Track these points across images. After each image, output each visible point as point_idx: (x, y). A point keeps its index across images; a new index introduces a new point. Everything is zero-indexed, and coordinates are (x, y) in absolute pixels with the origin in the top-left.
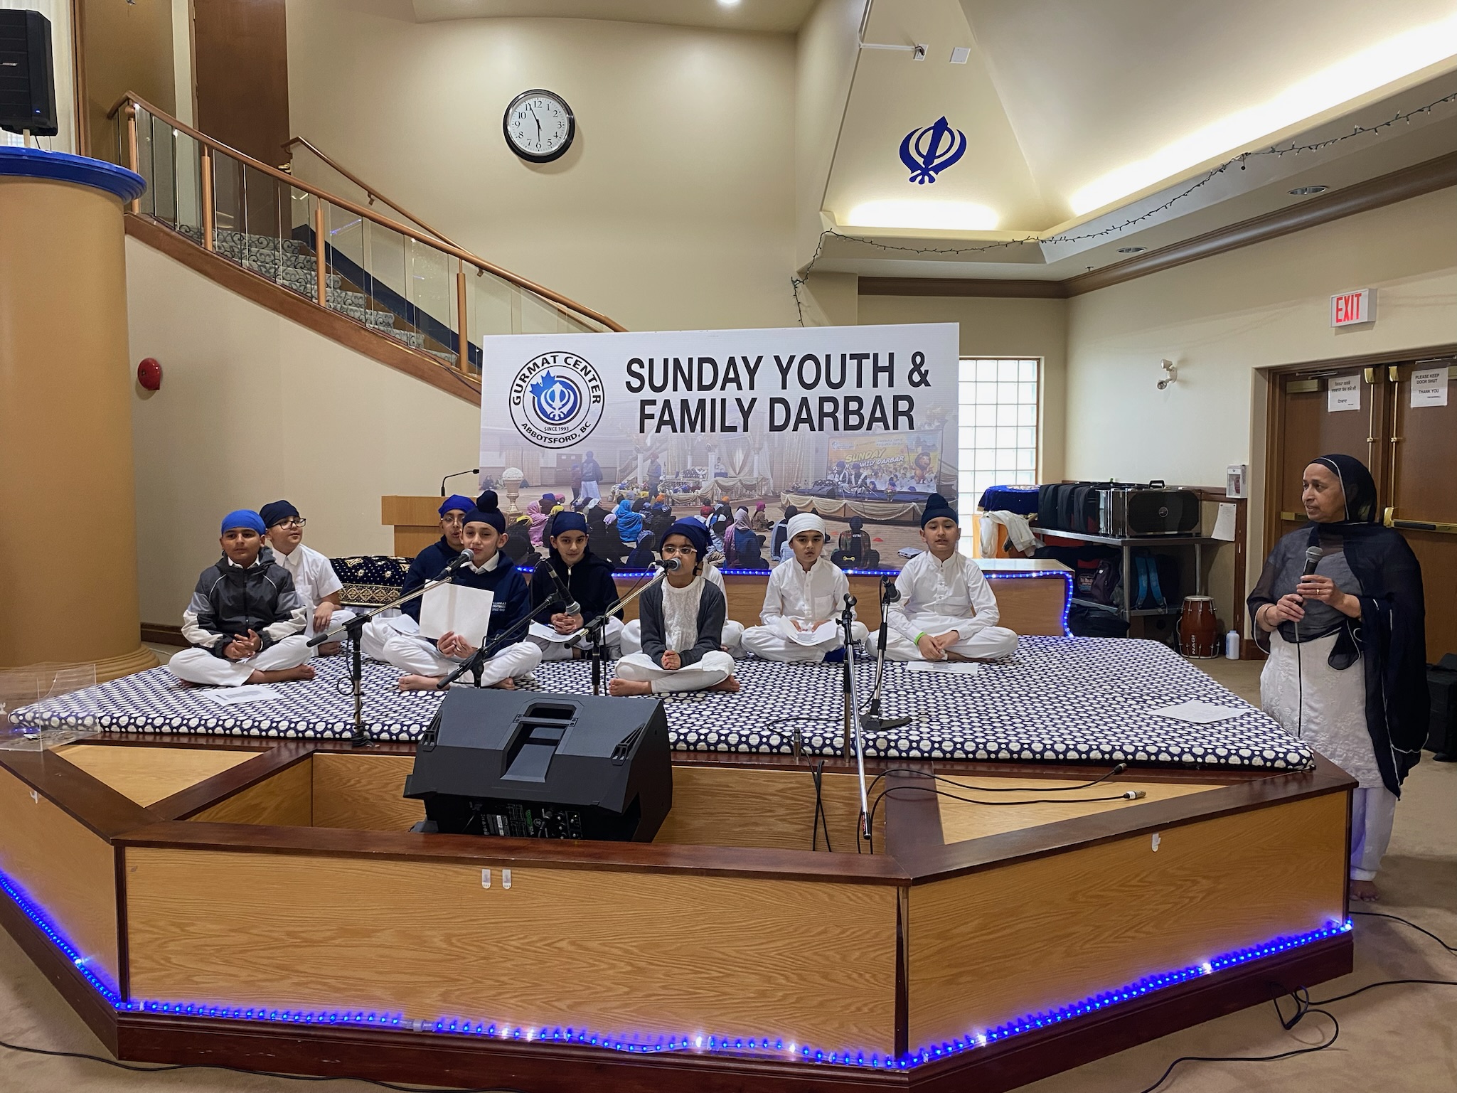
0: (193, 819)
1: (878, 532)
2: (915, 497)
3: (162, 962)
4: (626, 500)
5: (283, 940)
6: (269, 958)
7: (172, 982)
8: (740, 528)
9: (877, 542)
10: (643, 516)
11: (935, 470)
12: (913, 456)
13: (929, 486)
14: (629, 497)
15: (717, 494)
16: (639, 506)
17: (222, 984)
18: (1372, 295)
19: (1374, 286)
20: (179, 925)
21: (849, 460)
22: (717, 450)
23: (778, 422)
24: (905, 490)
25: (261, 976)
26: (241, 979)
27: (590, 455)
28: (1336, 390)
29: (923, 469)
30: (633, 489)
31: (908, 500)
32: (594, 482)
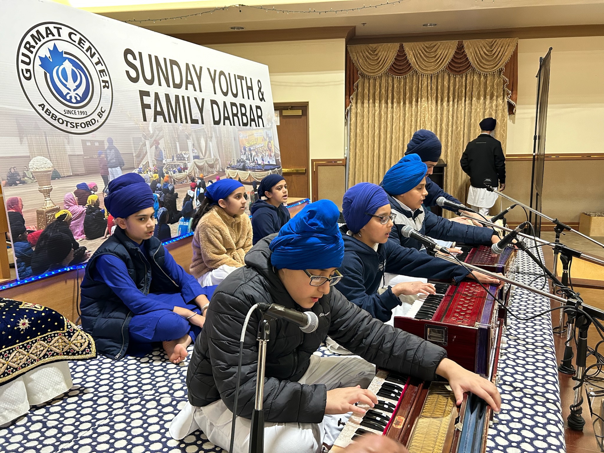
10: (158, 195)
13: (272, 159)
15: (196, 173)
21: (247, 145)
22: (191, 138)
23: (217, 119)
24: (267, 163)
27: (110, 141)
29: (270, 150)
31: (268, 169)
32: (119, 167)
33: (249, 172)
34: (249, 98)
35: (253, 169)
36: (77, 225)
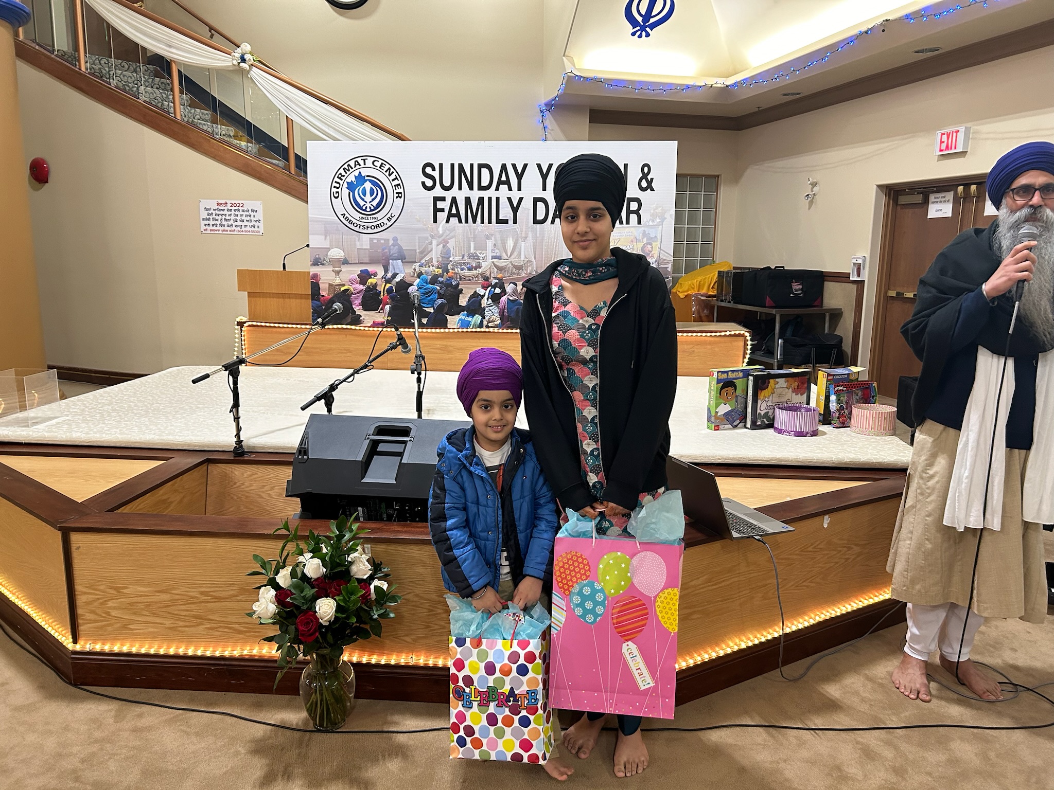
0: (119, 511)
3: (104, 615)
4: (425, 275)
5: (196, 597)
6: (188, 611)
7: (112, 629)
8: (511, 298)
10: (438, 288)
14: (427, 274)
15: (493, 272)
16: (434, 280)
17: (152, 630)
18: (967, 130)
19: (968, 125)
20: (116, 589)
22: (493, 238)
23: (540, 216)
25: (181, 624)
26: (167, 626)
27: (395, 239)
28: (934, 202)
30: (429, 266)
32: (400, 261)
36: (356, 298)
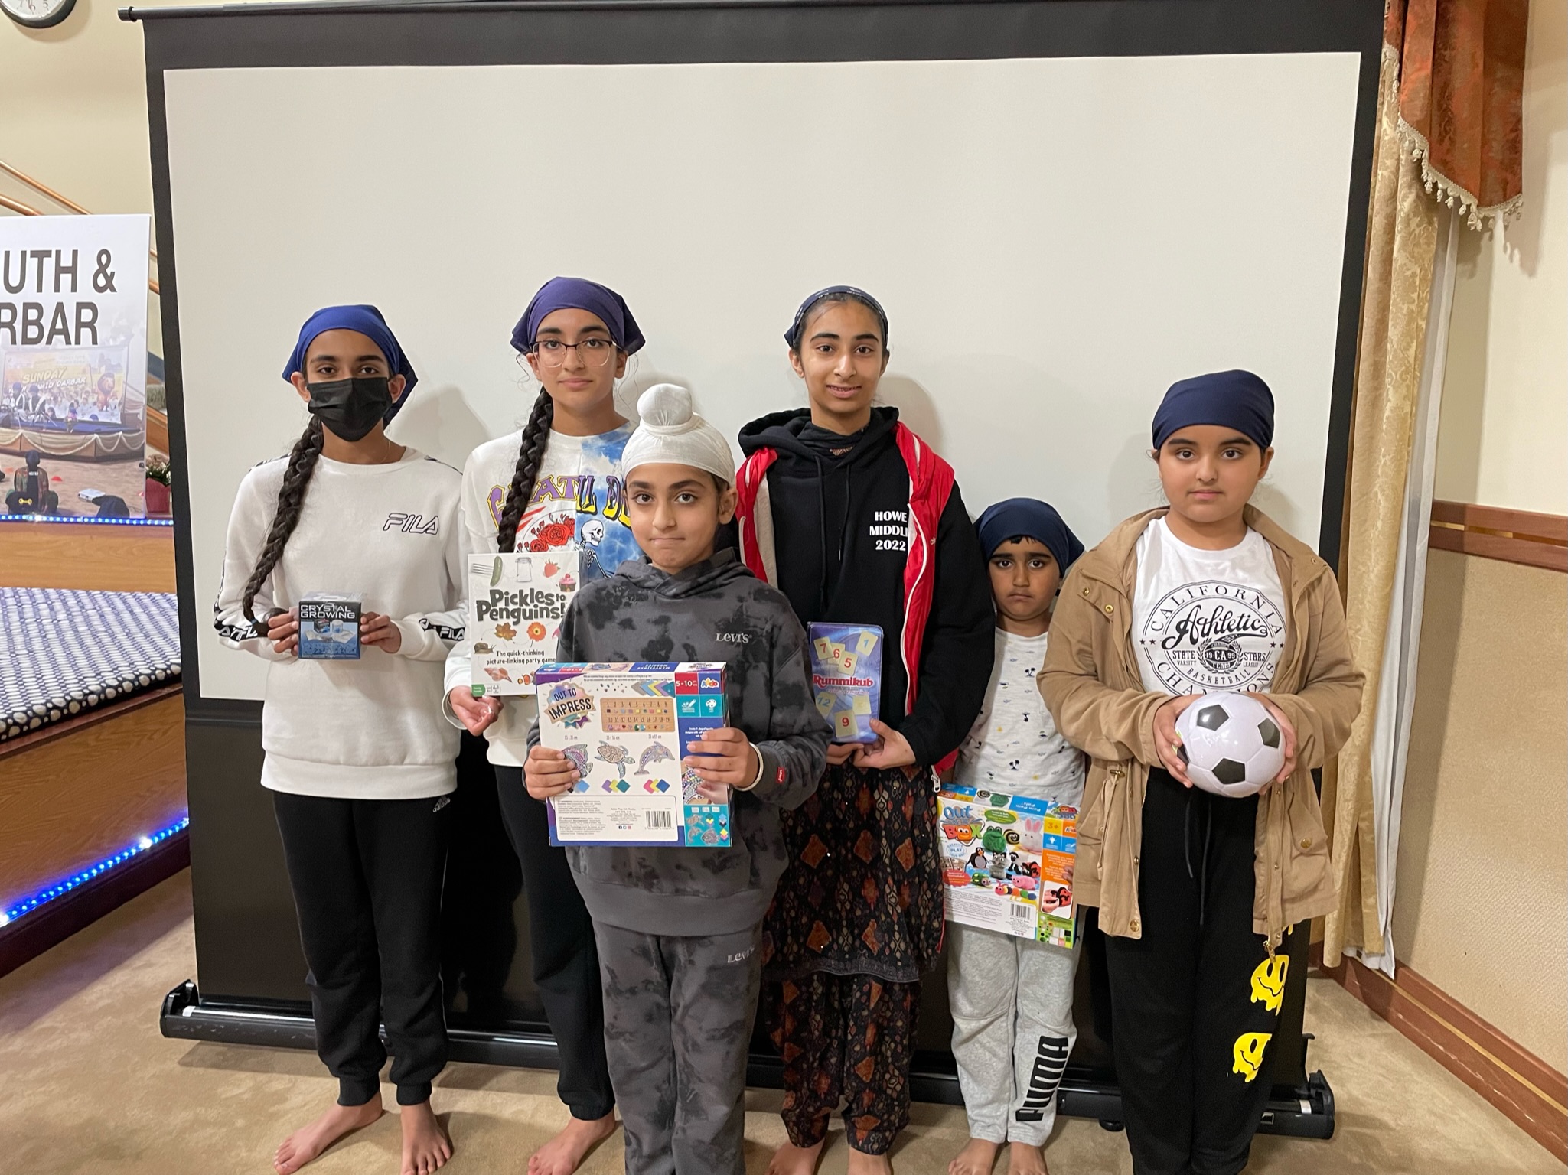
1: (57, 470)
2: (98, 427)
9: (55, 482)
11: (120, 395)
12: (97, 377)
13: (112, 414)
21: (26, 381)
24: (87, 418)
29: (106, 393)
31: (90, 430)
33: (21, 431)
34: (57, 289)
35: (35, 427)
